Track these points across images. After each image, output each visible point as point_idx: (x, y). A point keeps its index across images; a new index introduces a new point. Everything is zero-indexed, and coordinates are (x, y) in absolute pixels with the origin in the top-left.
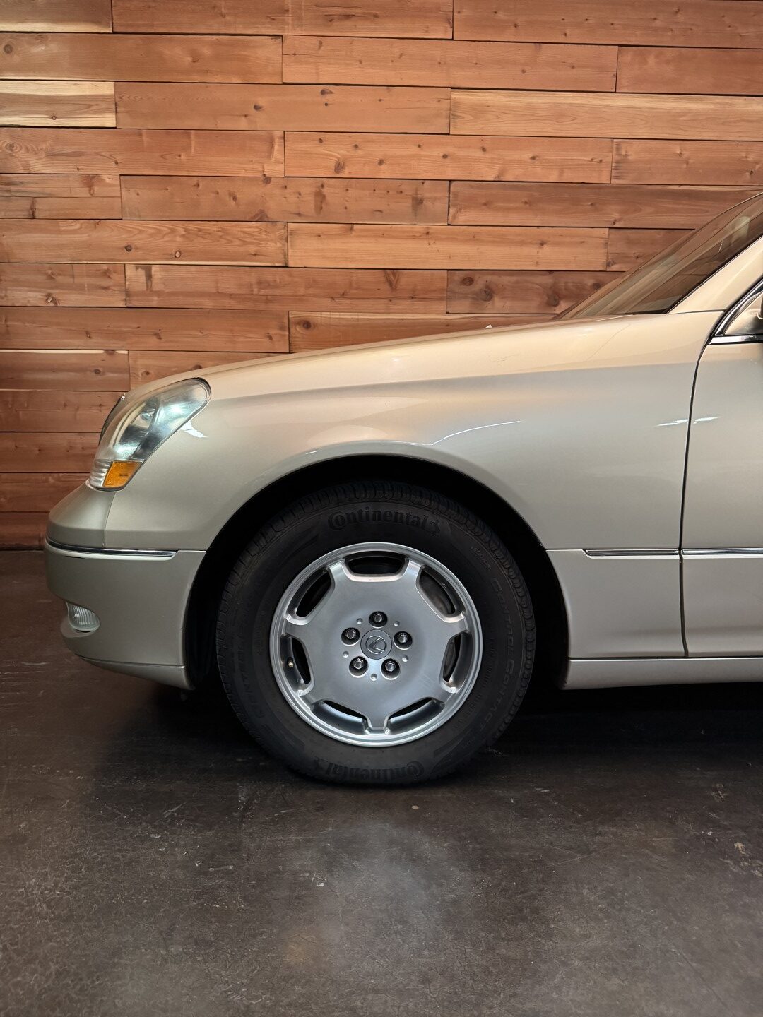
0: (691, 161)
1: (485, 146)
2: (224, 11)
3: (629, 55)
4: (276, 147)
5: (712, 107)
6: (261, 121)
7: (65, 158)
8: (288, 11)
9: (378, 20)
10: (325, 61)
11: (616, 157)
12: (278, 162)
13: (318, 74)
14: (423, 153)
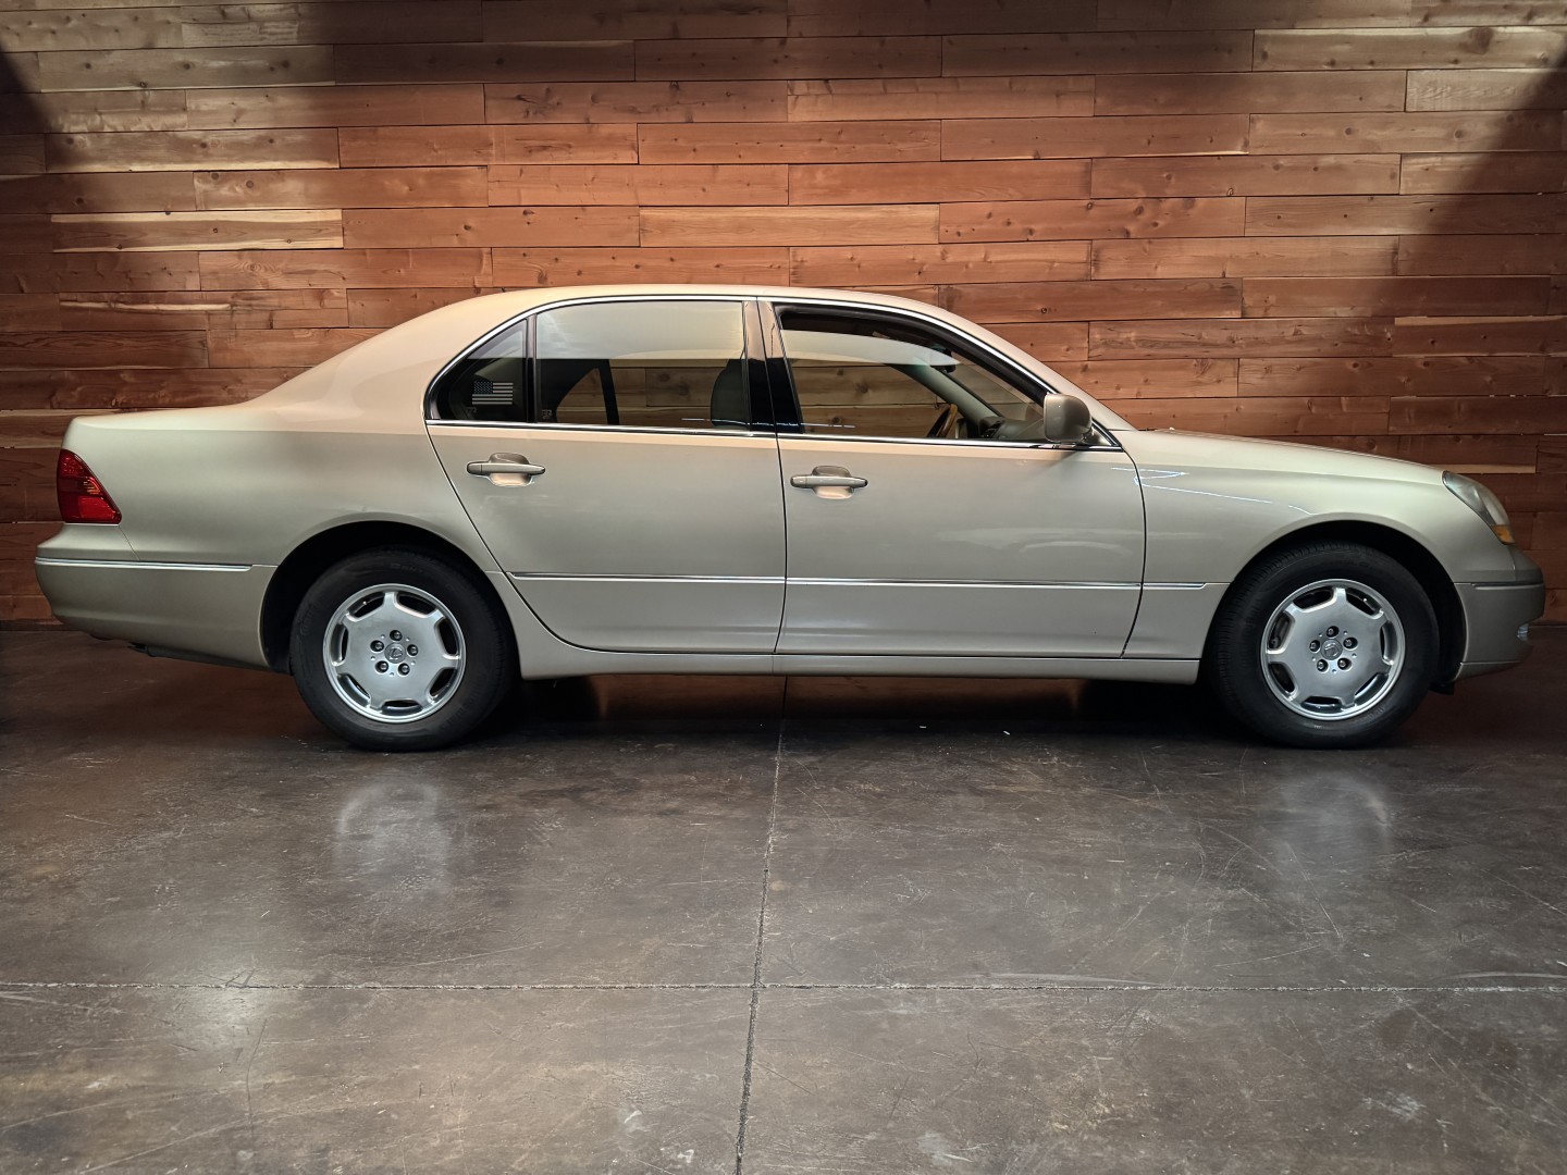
0: (863, 265)
1: (674, 257)
2: (436, 147)
3: (799, 173)
4: (485, 262)
5: (878, 215)
6: (471, 239)
7: (299, 276)
8: (491, 144)
9: (571, 150)
10: (525, 186)
11: (795, 264)
12: (486, 275)
13: (520, 198)
14: (618, 263)
